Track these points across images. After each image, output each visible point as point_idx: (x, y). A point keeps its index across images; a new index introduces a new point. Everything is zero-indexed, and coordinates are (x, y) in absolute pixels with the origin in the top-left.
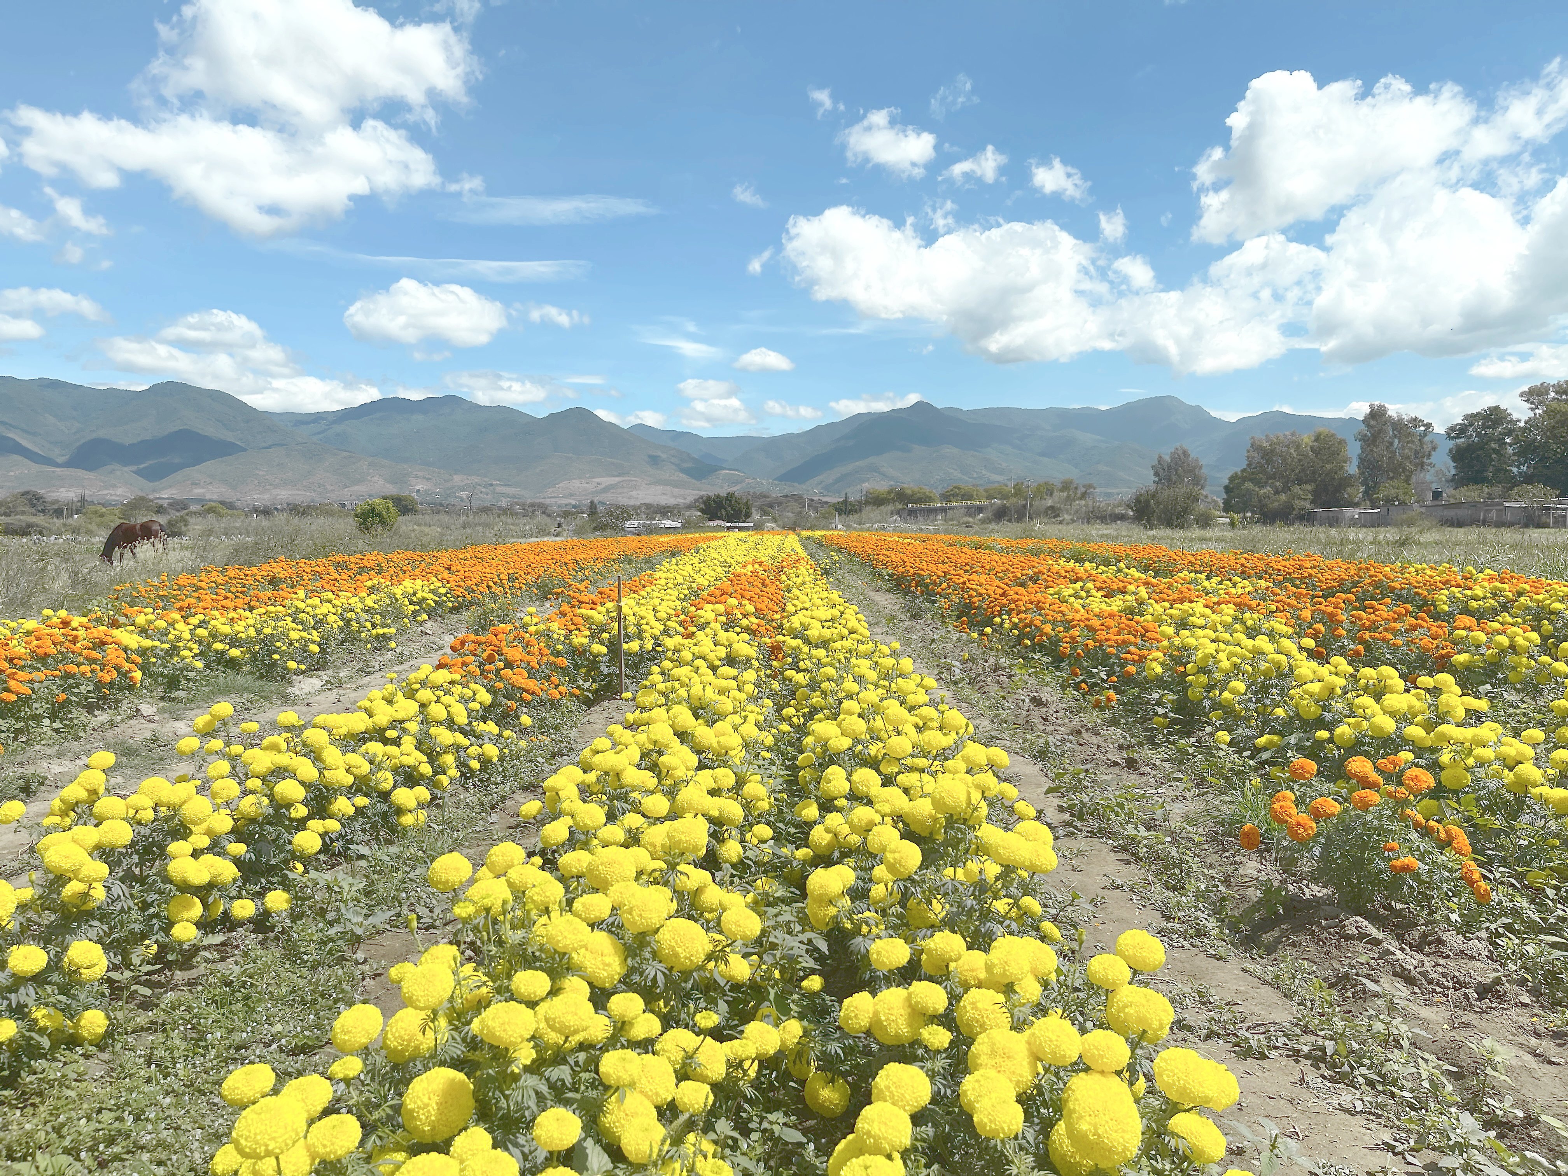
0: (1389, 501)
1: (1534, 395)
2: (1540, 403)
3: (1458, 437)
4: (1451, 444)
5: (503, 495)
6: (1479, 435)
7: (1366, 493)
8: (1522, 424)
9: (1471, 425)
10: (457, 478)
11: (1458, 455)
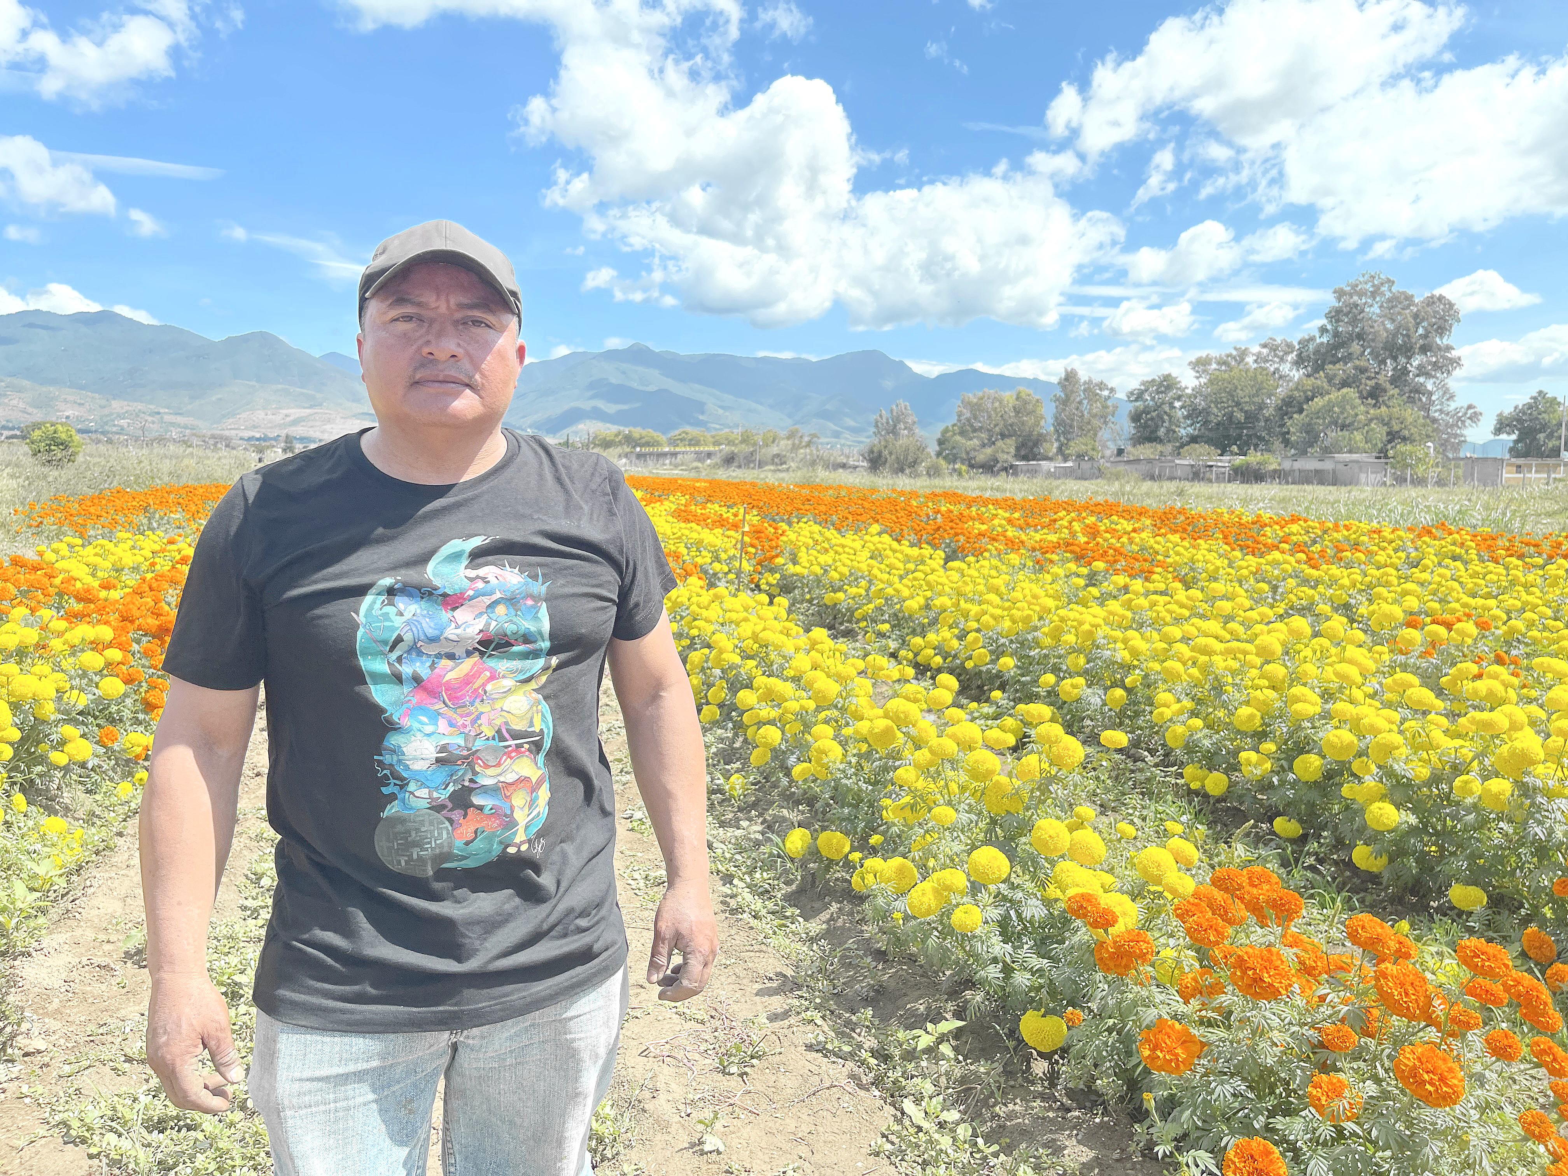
0: (1080, 456)
1: (1200, 365)
2: (1204, 371)
3: (1136, 400)
4: (1131, 407)
5: (173, 424)
6: (1153, 399)
7: (1060, 449)
8: (1189, 391)
9: (1146, 391)
10: (117, 405)
11: (1136, 418)
